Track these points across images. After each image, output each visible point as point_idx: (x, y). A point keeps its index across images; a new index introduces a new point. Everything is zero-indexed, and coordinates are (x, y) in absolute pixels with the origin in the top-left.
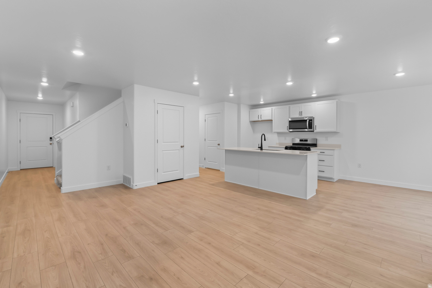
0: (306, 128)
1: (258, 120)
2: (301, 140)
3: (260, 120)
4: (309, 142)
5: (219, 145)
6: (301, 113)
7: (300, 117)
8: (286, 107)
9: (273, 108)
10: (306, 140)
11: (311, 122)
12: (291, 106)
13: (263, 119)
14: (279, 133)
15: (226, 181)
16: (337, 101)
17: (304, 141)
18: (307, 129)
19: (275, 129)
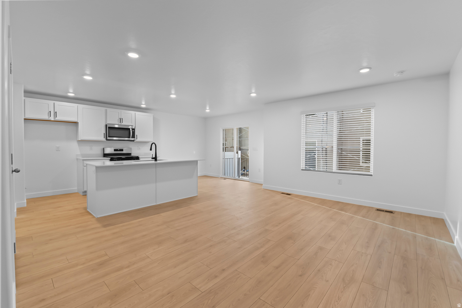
0: (128, 136)
2: (115, 150)
3: (53, 120)
4: (124, 152)
6: (121, 120)
7: (120, 124)
8: (101, 110)
10: (122, 150)
11: (134, 131)
12: (109, 110)
13: (59, 119)
17: (119, 151)
19: (83, 135)
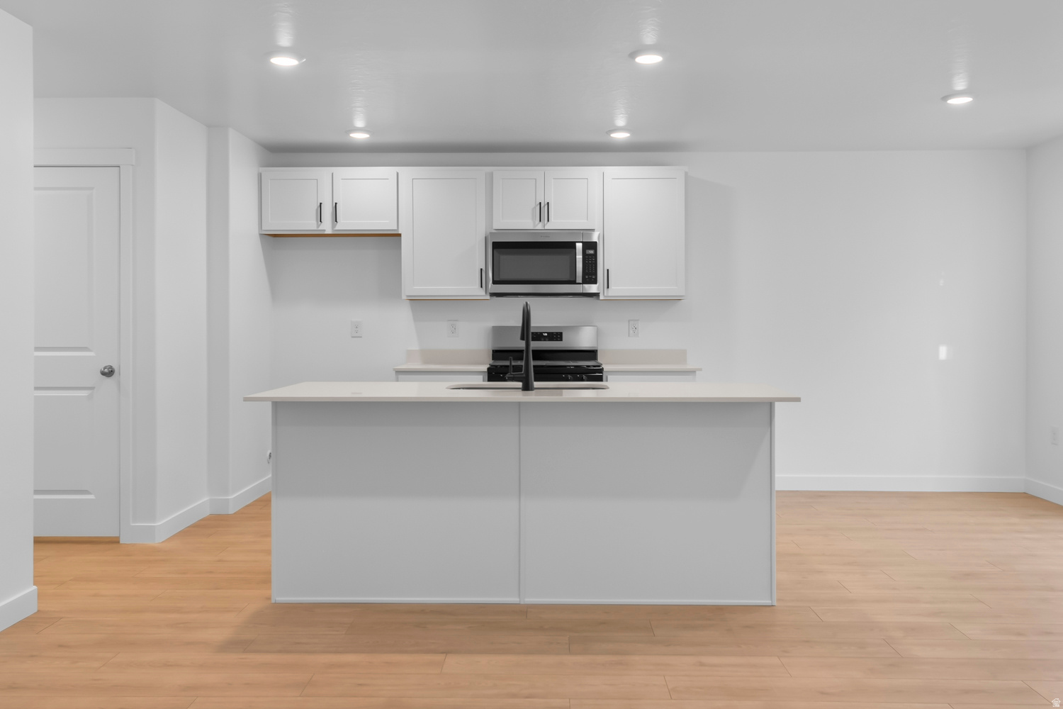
0: (567, 277)
1: (315, 229)
3: (329, 231)
5: (109, 373)
6: (543, 210)
7: (540, 226)
8: (474, 175)
9: (406, 173)
10: (558, 336)
11: (591, 252)
12: (499, 173)
13: (345, 224)
14: (420, 303)
15: (280, 598)
16: (686, 174)
17: (545, 339)
18: (574, 282)
19: (416, 281)
